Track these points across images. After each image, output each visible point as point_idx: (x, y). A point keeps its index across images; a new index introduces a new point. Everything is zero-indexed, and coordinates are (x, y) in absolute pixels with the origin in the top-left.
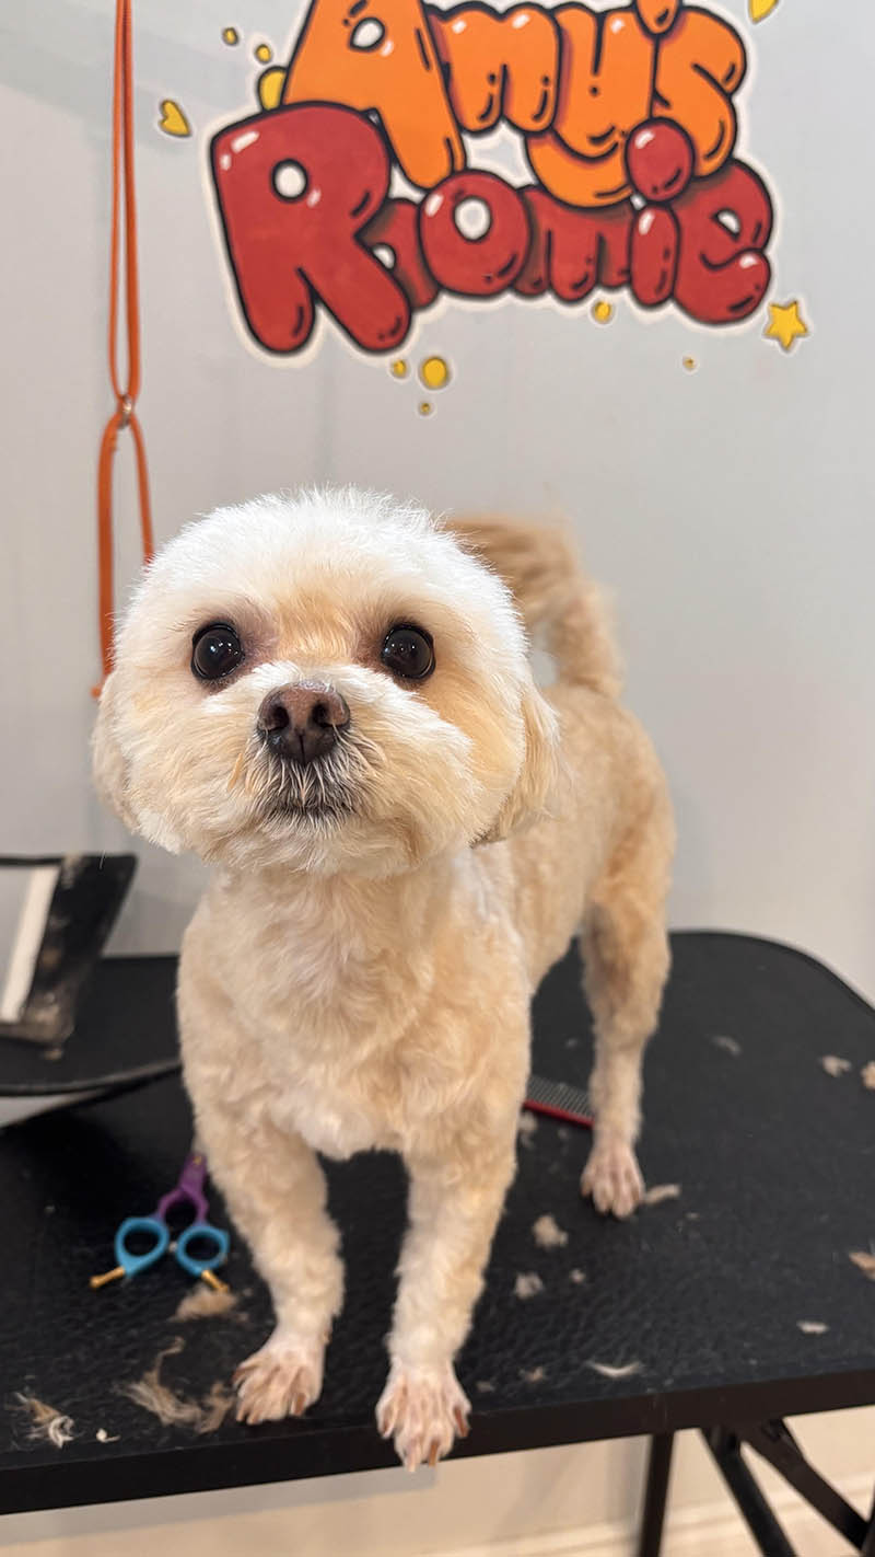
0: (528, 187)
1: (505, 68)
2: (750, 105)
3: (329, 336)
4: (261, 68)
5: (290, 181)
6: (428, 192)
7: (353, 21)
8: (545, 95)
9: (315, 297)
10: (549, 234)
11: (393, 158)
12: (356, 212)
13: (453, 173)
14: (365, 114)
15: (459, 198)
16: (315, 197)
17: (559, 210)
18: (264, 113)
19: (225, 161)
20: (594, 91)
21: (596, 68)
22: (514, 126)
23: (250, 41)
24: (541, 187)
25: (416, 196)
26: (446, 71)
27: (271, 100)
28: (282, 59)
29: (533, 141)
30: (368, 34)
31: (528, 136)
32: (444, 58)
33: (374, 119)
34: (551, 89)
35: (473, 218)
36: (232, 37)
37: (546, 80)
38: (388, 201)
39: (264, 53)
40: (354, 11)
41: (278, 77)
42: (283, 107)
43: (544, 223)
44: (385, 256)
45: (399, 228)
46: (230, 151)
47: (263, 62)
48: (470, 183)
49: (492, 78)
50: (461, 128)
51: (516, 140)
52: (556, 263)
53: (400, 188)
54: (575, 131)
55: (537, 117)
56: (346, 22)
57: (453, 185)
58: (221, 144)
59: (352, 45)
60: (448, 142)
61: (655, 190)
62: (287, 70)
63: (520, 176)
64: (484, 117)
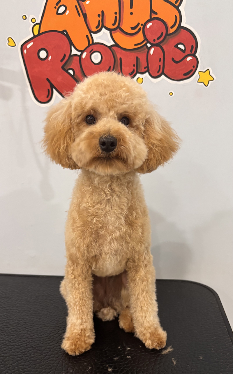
0: (113, 46)
1: (103, 12)
2: (185, 9)
3: (56, 96)
4: (33, 24)
5: (43, 54)
6: (82, 52)
7: (57, 7)
8: (116, 17)
9: (52, 86)
10: (121, 59)
11: (71, 44)
12: (62, 61)
13: (89, 45)
14: (62, 32)
15: (92, 52)
16: (50, 58)
17: (123, 51)
18: (35, 36)
19: (25, 51)
20: (131, 14)
21: (131, 7)
22: (107, 29)
23: (29, 18)
24: (117, 45)
25: (79, 53)
26: (85, 16)
27: (36, 33)
28: (38, 21)
29: (112, 32)
30: (62, 10)
31: (111, 30)
32: (84, 12)
33: (65, 33)
34: (118, 15)
35: (96, 58)
36: (25, 18)
37: (116, 13)
38: (71, 56)
39: (33, 20)
40: (57, 4)
41: (38, 26)
42: (39, 34)
43: (119, 56)
44: (71, 72)
45: (75, 63)
46: (26, 48)
47: (33, 23)
48: (95, 47)
49: (99, 16)
50: (91, 32)
51: (108, 32)
52: (123, 67)
53: (74, 52)
54: (126, 26)
55: (114, 25)
56: (55, 8)
57: (89, 49)
58: (23, 47)
59: (57, 14)
60: (87, 36)
61: (154, 40)
62: (40, 24)
63: (110, 43)
64: (97, 28)
